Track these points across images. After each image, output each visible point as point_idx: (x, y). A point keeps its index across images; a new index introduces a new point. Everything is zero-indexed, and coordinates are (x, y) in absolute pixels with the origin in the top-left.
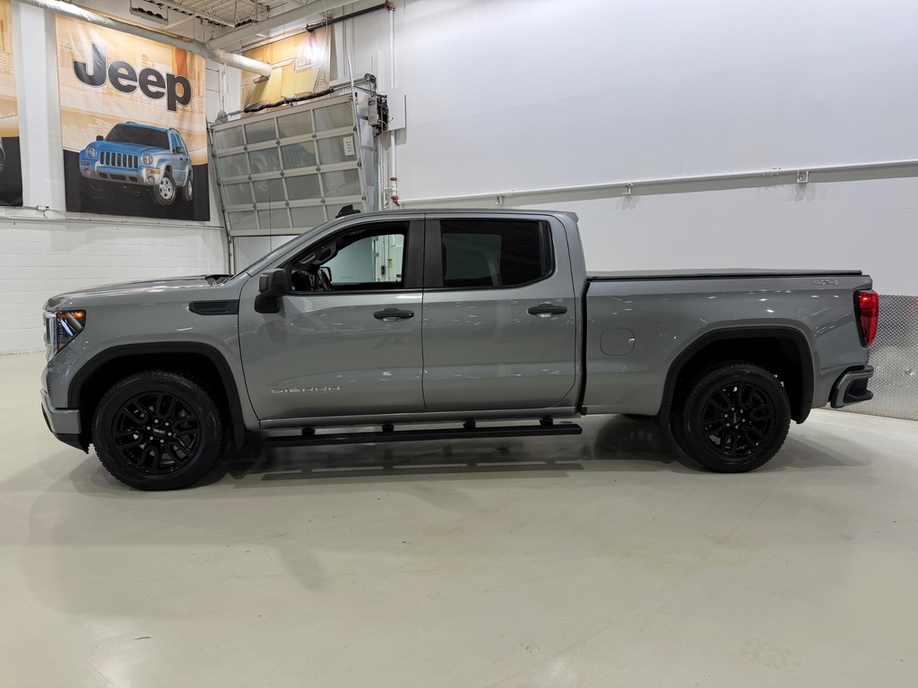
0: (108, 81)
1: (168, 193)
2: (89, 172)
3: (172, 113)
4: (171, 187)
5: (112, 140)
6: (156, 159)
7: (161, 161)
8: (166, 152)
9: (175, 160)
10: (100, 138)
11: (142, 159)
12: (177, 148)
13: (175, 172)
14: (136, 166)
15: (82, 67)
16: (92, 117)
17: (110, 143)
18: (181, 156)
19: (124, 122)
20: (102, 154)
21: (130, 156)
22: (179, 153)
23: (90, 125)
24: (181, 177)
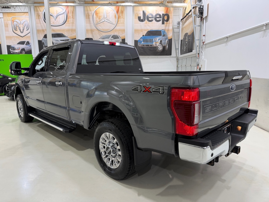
0: (146, 20)
1: (160, 48)
2: (140, 45)
3: (163, 25)
4: (161, 46)
5: (147, 36)
6: (157, 39)
7: (159, 39)
8: (161, 36)
9: (163, 38)
10: (143, 36)
11: (154, 39)
12: (164, 35)
13: (163, 42)
14: (152, 42)
15: (140, 18)
16: (142, 30)
17: (146, 36)
18: (165, 37)
19: (150, 30)
20: (144, 40)
21: (151, 39)
22: (164, 36)
23: (141, 32)
24: (165, 43)
